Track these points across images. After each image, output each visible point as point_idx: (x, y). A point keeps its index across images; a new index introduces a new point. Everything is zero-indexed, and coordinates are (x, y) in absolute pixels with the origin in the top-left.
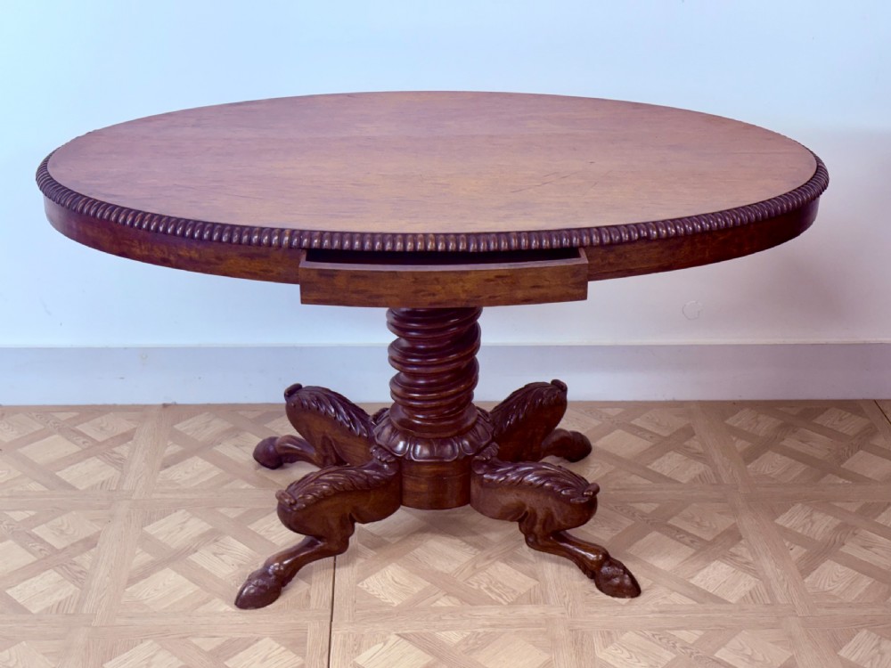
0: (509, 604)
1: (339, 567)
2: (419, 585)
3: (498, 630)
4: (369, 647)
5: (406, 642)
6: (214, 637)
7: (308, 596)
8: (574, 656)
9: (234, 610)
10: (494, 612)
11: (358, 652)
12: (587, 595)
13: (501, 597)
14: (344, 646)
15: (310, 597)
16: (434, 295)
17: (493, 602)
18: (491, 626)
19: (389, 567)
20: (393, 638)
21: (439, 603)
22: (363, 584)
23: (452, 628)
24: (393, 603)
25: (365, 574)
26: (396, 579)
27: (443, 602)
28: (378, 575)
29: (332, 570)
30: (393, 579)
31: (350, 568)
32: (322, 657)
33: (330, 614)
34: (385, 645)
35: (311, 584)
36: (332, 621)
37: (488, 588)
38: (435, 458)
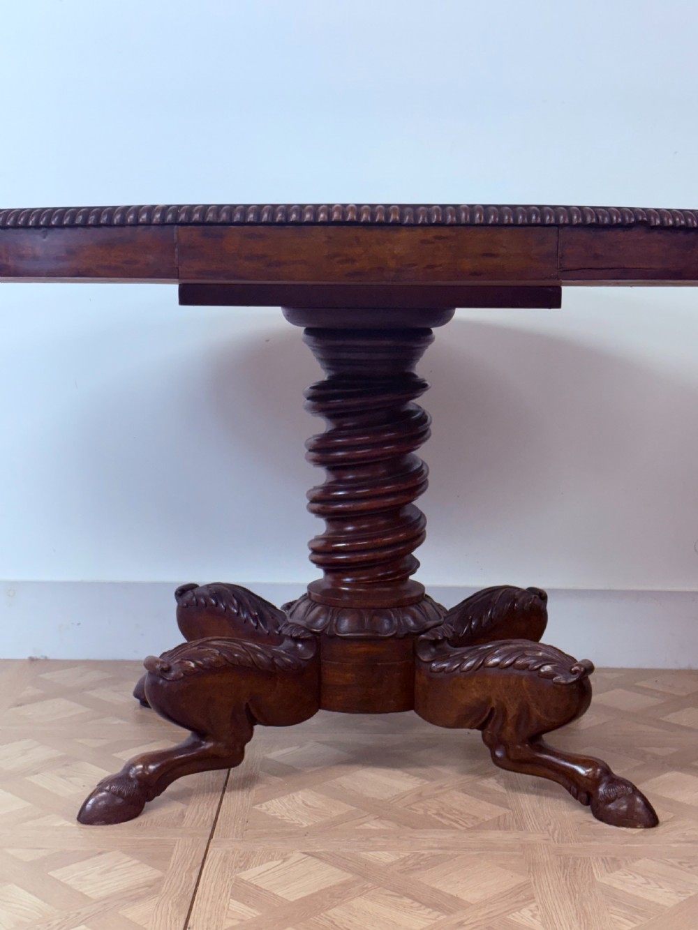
0: (468, 829)
1: (230, 790)
2: (339, 809)
3: (450, 853)
4: (261, 863)
5: (315, 860)
6: (42, 849)
7: (182, 816)
8: (563, 881)
9: (75, 825)
10: (447, 836)
11: (244, 868)
12: (581, 824)
13: (457, 822)
14: (225, 861)
15: (184, 816)
16: (353, 261)
17: (443, 827)
18: (441, 848)
19: (300, 792)
20: (297, 856)
21: (367, 826)
22: (261, 807)
23: (383, 849)
24: (302, 824)
25: (266, 798)
26: (309, 803)
27: (373, 825)
28: (284, 800)
29: (221, 793)
30: (303, 802)
31: (245, 792)
32: (190, 870)
33: (210, 831)
34: (284, 861)
35: (188, 805)
36: (211, 837)
37: (439, 814)
38: (366, 631)
